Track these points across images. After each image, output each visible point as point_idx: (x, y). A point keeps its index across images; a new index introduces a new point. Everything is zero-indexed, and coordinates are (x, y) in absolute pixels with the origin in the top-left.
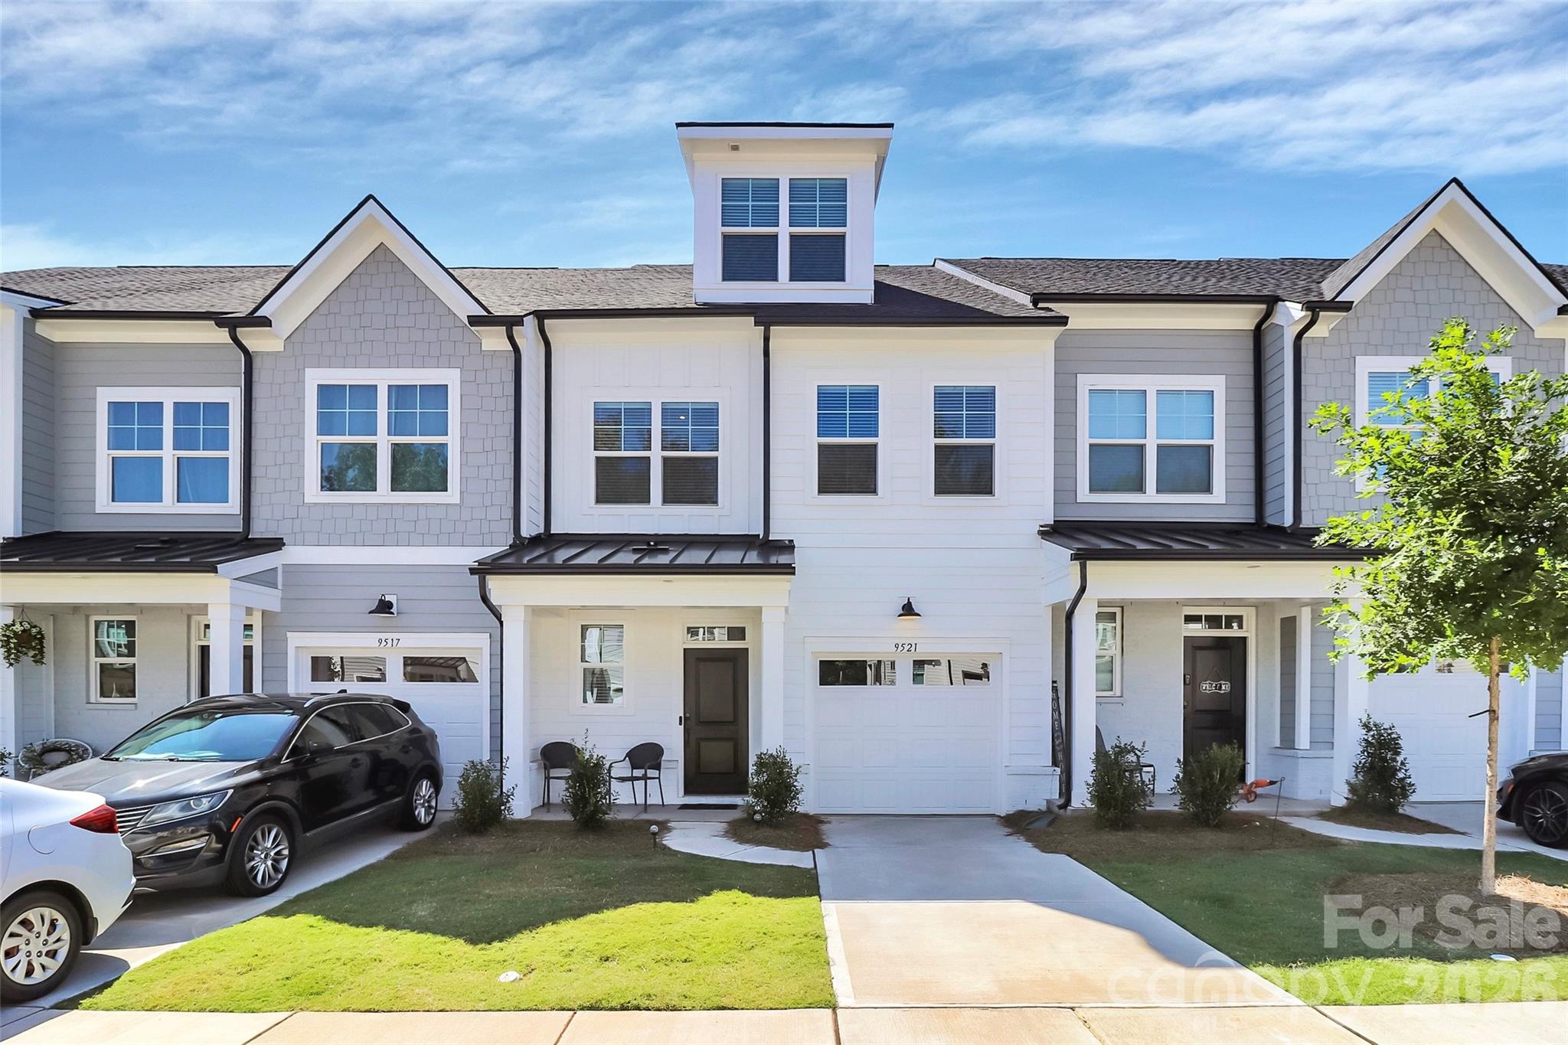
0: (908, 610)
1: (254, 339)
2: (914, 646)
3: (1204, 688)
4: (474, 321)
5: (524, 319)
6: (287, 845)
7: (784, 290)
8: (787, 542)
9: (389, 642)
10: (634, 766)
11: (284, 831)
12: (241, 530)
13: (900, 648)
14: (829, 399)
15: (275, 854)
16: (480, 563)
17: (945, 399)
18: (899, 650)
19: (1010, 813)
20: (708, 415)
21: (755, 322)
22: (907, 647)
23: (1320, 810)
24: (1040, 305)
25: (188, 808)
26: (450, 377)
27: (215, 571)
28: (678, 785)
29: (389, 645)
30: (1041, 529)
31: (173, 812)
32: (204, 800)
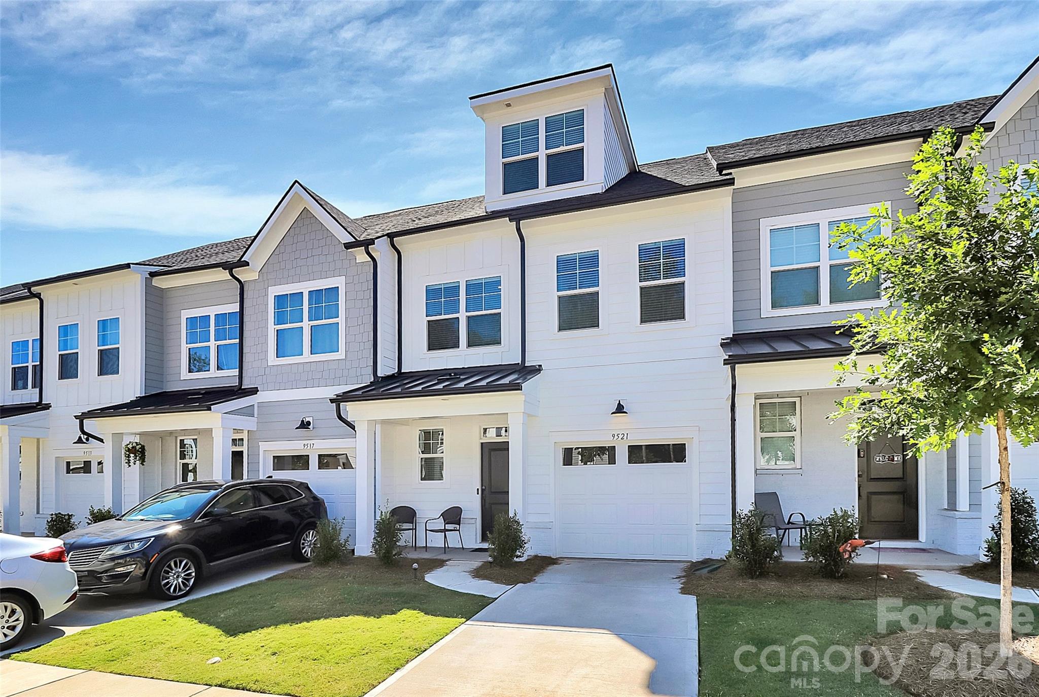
0: (620, 409)
1: (243, 274)
2: (626, 435)
3: (878, 460)
4: (348, 246)
5: (376, 241)
6: (194, 570)
7: (544, 193)
8: (537, 367)
9: (309, 445)
10: (447, 522)
11: (191, 561)
12: (237, 384)
13: (616, 437)
14: (564, 264)
15: (185, 575)
16: (337, 396)
17: (647, 254)
18: (615, 439)
19: (699, 560)
20: (494, 285)
21: (510, 220)
22: (621, 436)
23: (962, 564)
24: (724, 172)
25: (127, 548)
26: (339, 282)
27: (210, 409)
28: (476, 535)
29: (309, 448)
30: (723, 341)
31: (118, 550)
32: (136, 544)
